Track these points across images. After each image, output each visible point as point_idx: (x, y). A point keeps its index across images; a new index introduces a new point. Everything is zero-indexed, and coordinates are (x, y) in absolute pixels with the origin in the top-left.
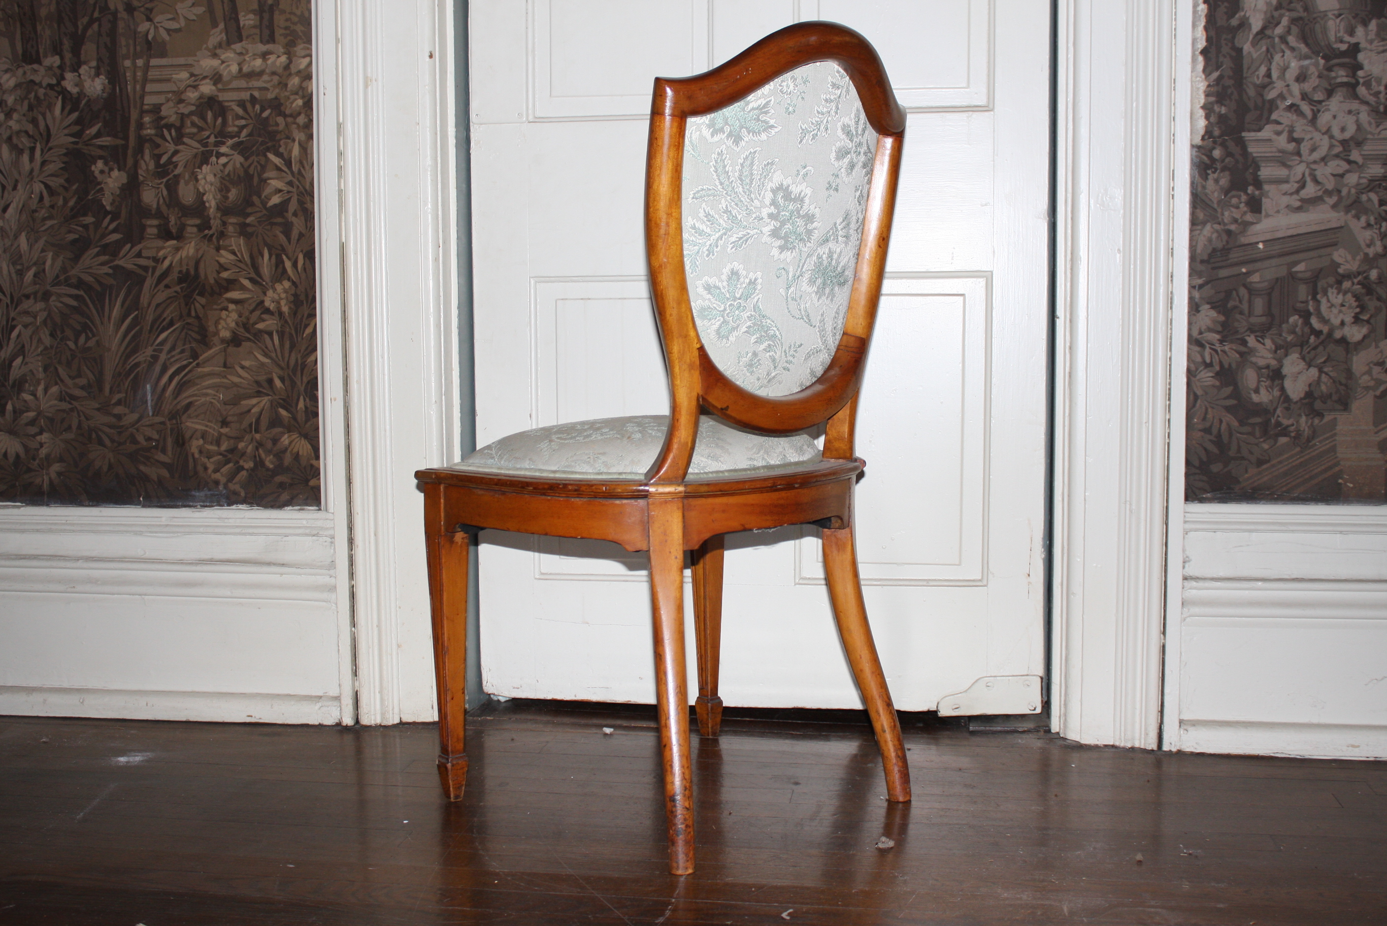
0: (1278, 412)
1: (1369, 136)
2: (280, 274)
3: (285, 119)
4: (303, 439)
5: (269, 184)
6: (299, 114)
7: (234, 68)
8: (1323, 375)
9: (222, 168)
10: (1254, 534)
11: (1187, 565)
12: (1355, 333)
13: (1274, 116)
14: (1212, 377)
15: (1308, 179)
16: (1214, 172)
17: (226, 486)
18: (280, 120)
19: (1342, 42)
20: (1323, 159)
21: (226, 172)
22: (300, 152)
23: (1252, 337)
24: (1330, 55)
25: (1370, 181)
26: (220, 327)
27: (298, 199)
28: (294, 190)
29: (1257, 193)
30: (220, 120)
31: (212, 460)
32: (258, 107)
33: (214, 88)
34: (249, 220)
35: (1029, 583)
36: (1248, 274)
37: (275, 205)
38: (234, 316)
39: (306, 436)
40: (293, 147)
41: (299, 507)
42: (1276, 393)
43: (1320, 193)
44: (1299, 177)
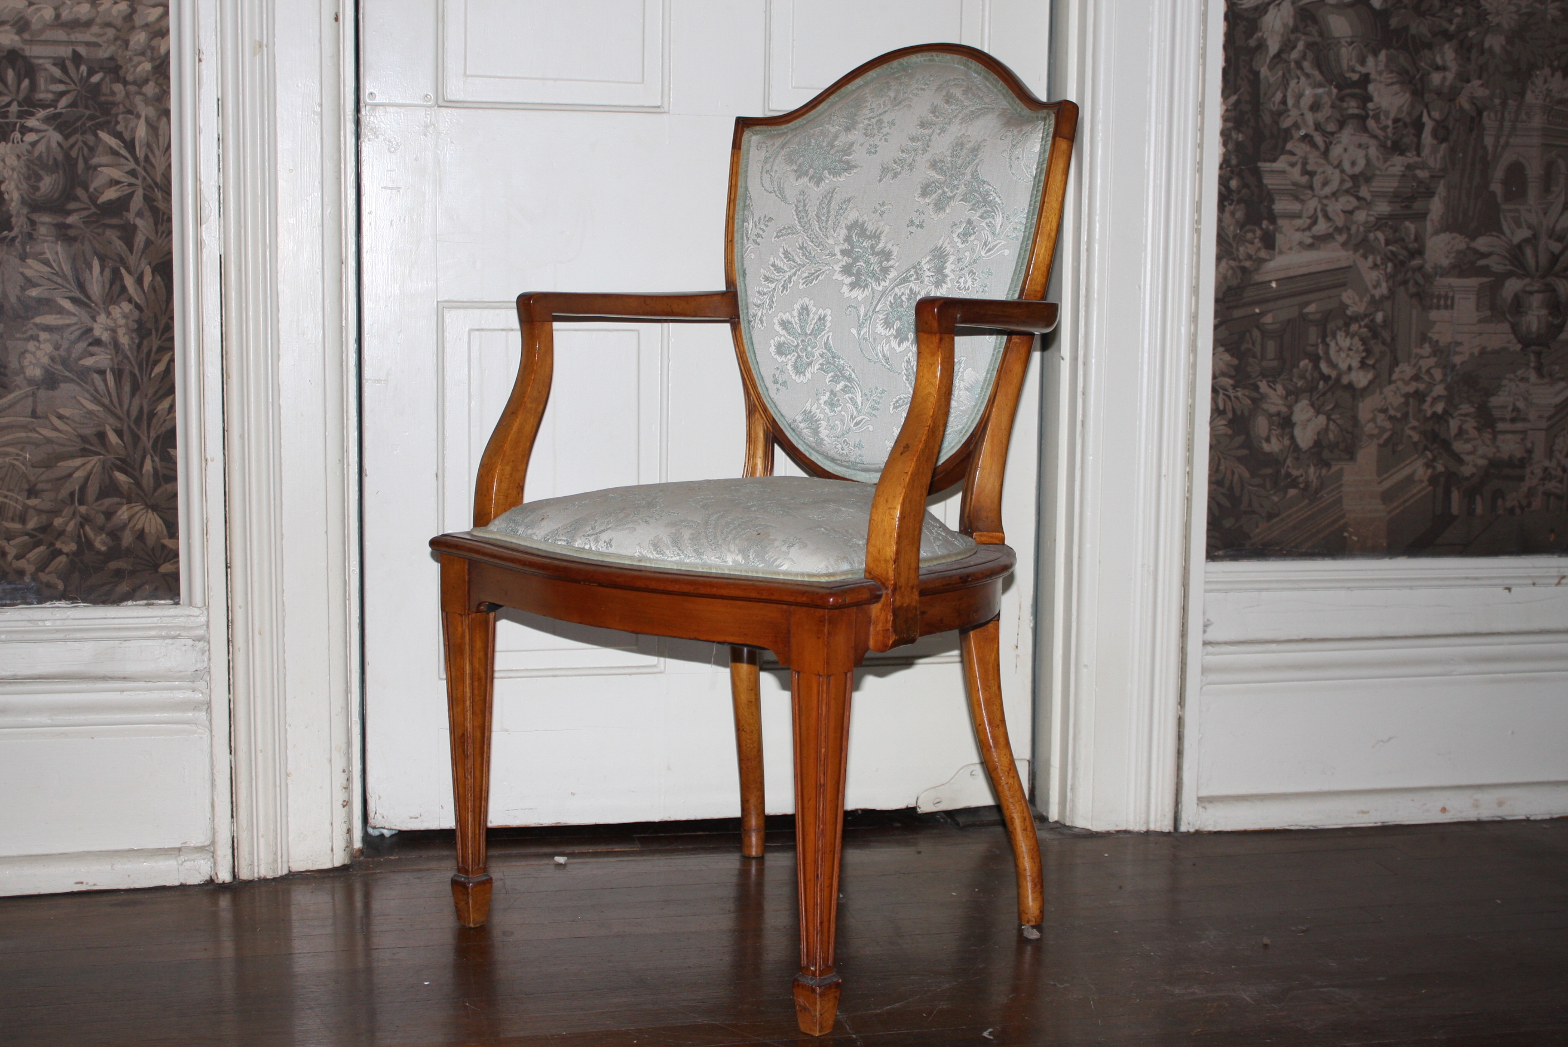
0: (1289, 462)
1: (1378, 172)
2: (116, 292)
3: (125, 86)
4: (150, 511)
5: (101, 172)
6: (146, 81)
7: (48, 14)
8: (1331, 423)
9: (30, 148)
10: (1264, 593)
11: (1209, 629)
12: (1361, 379)
13: (1289, 146)
14: (1225, 425)
15: (1320, 215)
16: (1230, 204)
17: (34, 577)
18: (118, 88)
19: (1353, 71)
20: (1334, 194)
21: (36, 154)
22: (147, 133)
23: (1264, 382)
24: (1342, 84)
25: (1377, 219)
26: (26, 363)
27: (145, 195)
28: (139, 182)
29: (1271, 227)
30: (26, 83)
31: (12, 542)
32: (83, 68)
33: (17, 38)
34: (70, 220)
35: (1017, 656)
36: (1262, 314)
37: (110, 202)
38: (48, 348)
39: (154, 508)
40: (136, 126)
41: (145, 602)
42: (1287, 442)
43: (1331, 230)
44: (1311, 212)
